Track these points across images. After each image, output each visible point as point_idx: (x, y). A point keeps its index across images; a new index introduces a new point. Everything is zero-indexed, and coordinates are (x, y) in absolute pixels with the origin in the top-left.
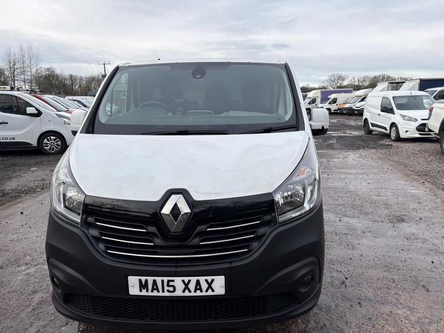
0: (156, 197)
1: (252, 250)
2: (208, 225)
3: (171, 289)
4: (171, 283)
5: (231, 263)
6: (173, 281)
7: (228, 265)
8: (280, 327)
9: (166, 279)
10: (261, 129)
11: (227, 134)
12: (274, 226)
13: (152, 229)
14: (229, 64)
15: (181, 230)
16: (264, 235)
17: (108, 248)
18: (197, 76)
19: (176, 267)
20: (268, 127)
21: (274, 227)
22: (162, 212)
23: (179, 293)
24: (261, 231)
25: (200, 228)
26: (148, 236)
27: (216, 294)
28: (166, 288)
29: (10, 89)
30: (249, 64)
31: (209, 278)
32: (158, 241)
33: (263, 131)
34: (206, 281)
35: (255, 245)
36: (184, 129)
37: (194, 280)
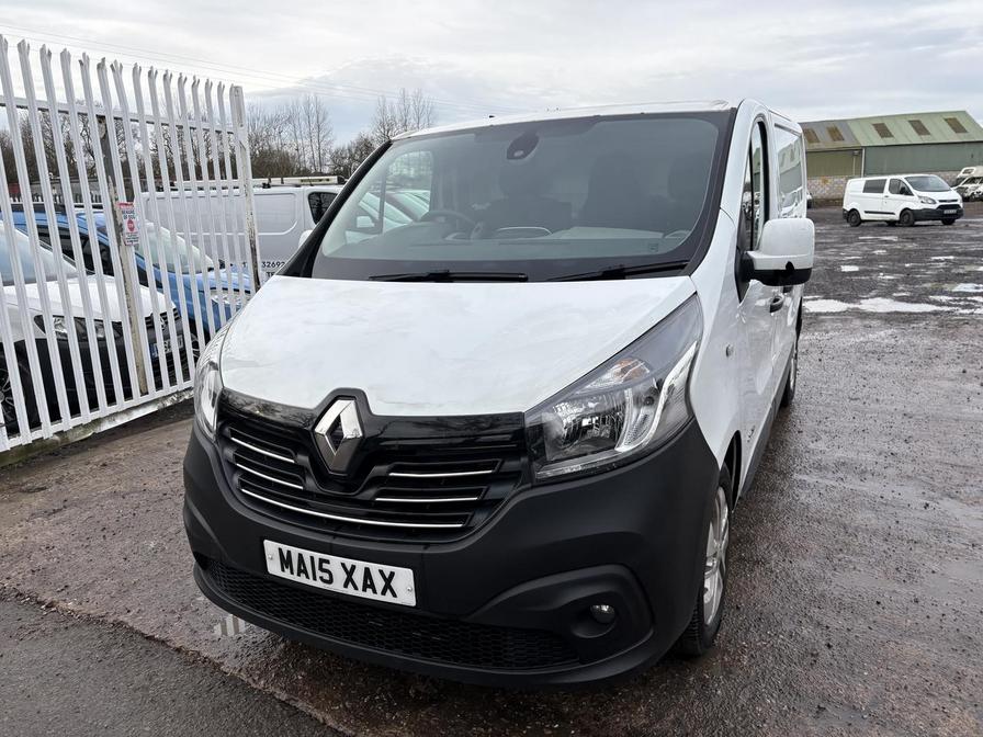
0: (311, 402)
1: (472, 528)
2: (392, 465)
3: (326, 576)
4: (325, 566)
5: (427, 545)
6: (328, 562)
7: (419, 550)
8: (592, 709)
9: (318, 556)
10: (598, 270)
11: (525, 280)
12: (522, 484)
13: (303, 459)
14: (597, 119)
15: (344, 469)
16: (499, 501)
17: (243, 485)
18: (516, 154)
19: (335, 536)
20: (615, 266)
21: (523, 487)
22: (317, 430)
23: (338, 586)
24: (495, 491)
25: (379, 470)
26: (296, 472)
27: (400, 603)
28: (319, 573)
29: (336, 181)
30: (642, 116)
31: (387, 569)
32: (311, 483)
33: (600, 274)
34: (381, 572)
35: (480, 518)
36: (440, 270)
37: (361, 565)
